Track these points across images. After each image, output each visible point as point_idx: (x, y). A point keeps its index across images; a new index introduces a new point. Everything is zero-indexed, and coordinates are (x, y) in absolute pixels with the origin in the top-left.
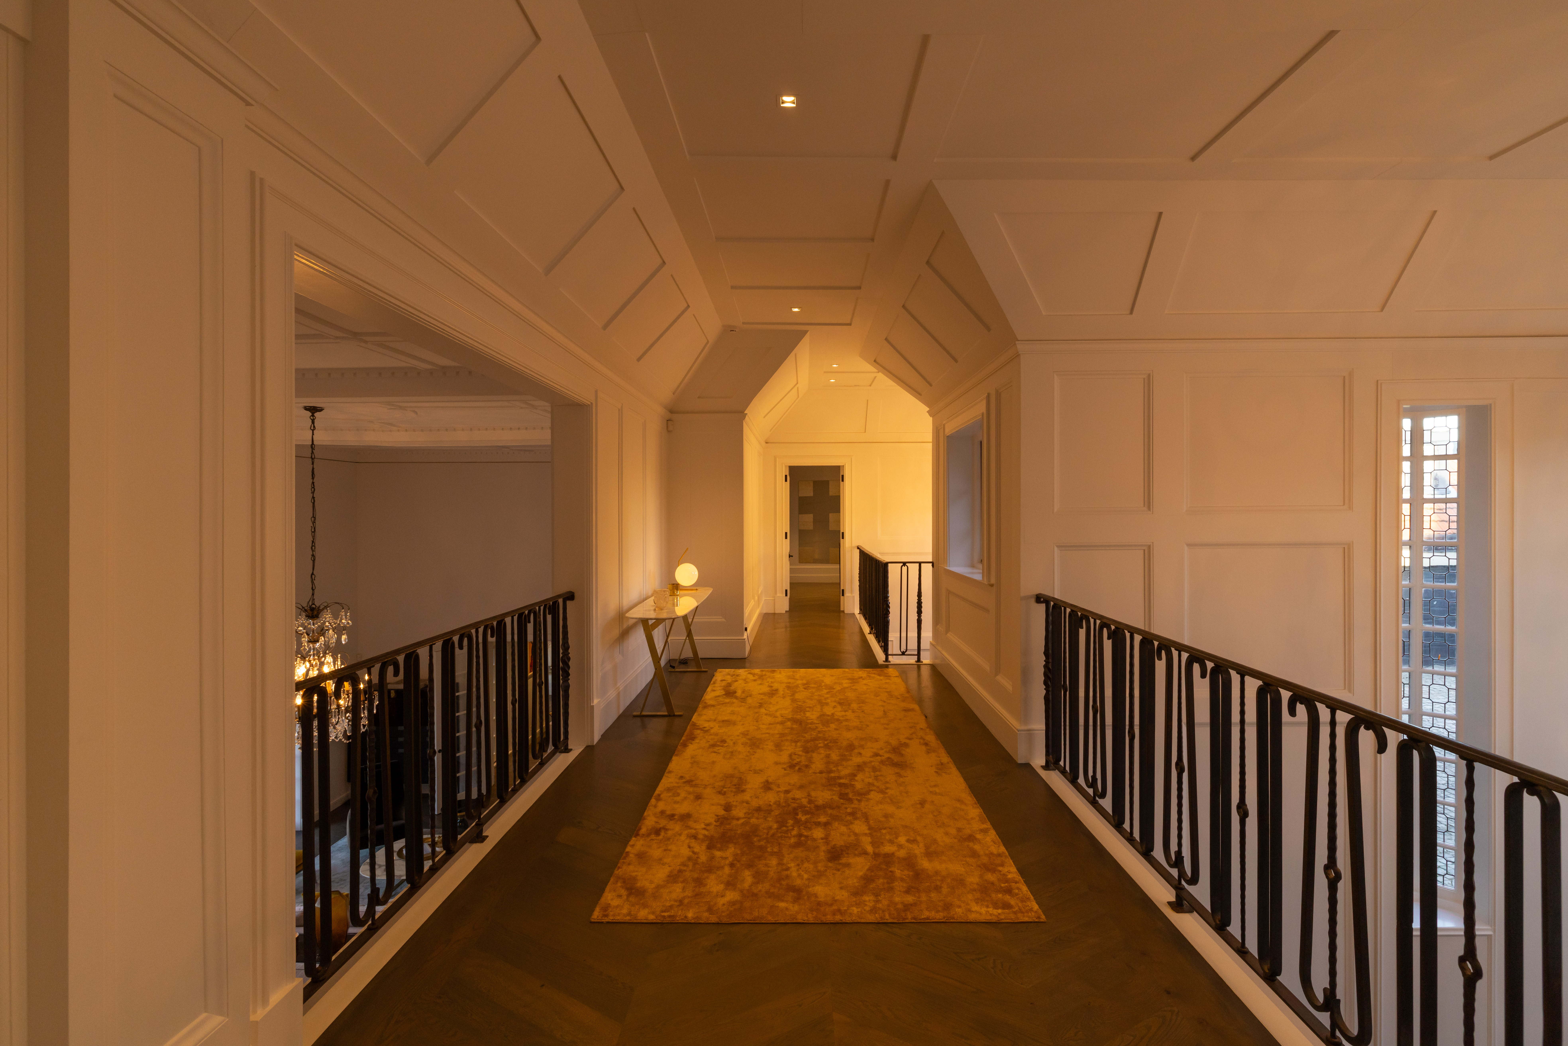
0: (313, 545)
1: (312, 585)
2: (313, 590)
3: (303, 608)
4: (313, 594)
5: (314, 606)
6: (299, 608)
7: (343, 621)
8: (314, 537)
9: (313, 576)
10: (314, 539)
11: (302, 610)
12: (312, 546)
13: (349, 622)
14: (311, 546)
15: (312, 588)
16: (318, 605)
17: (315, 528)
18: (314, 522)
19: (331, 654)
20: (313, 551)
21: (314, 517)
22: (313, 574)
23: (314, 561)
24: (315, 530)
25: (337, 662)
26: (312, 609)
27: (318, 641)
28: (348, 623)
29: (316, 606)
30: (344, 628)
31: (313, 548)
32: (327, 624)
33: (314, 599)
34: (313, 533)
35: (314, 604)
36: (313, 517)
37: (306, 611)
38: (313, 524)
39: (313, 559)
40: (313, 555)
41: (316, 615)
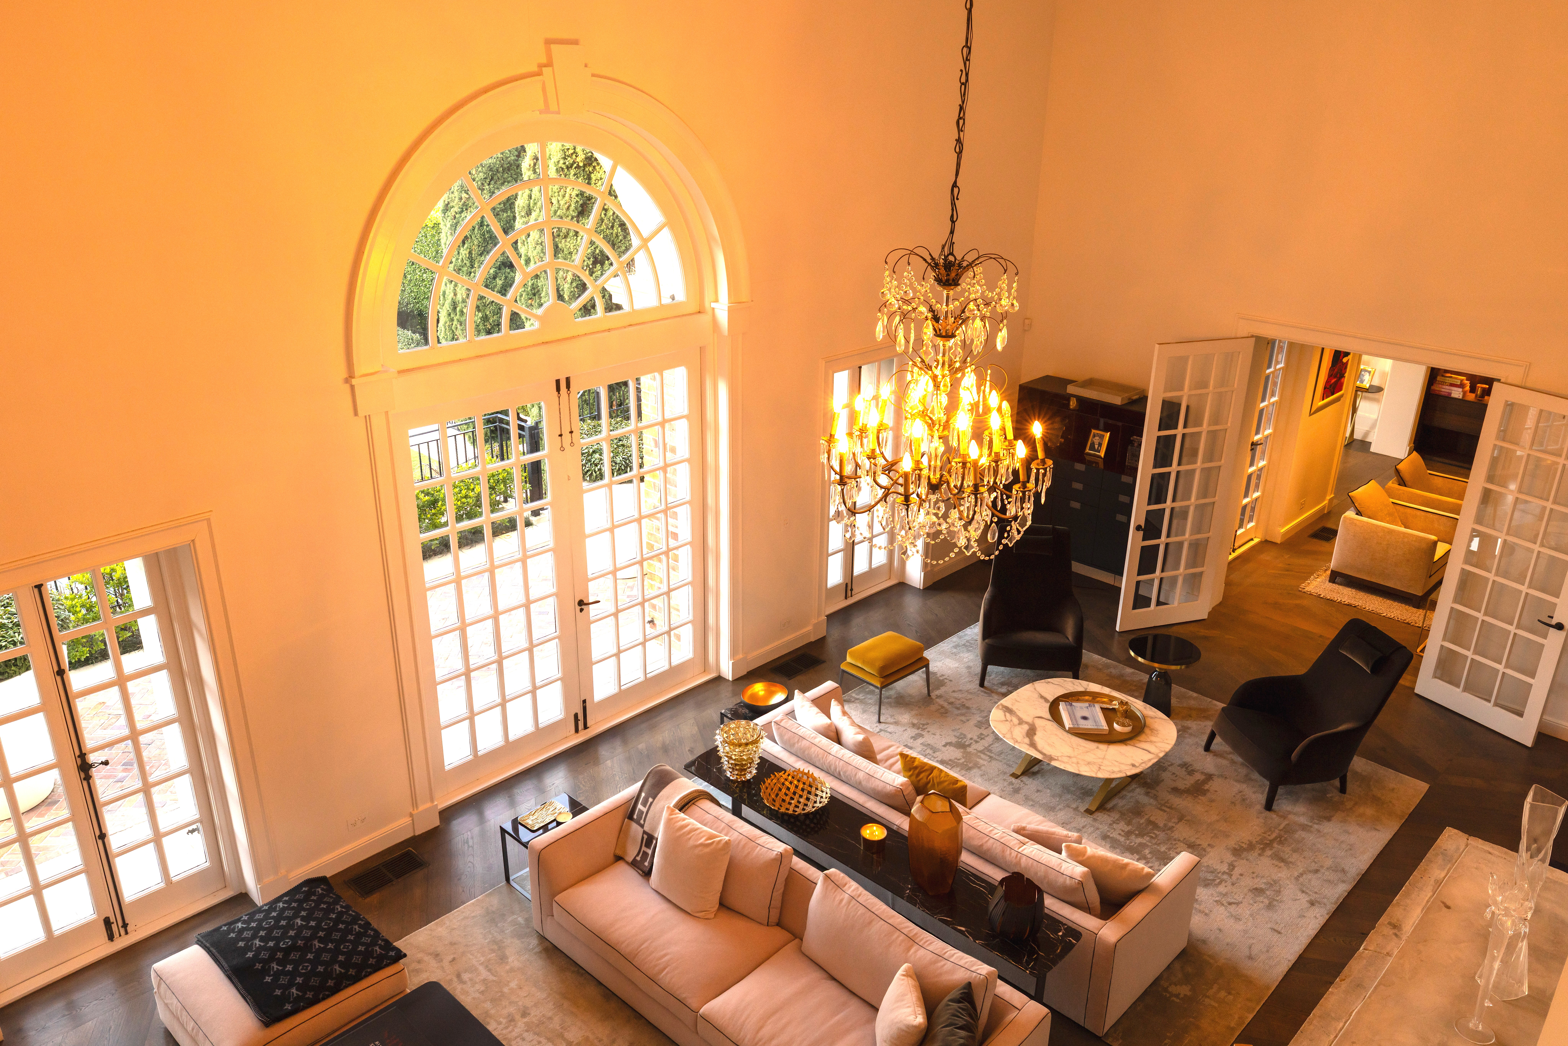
0: (962, 115)
1: (953, 209)
2: (953, 222)
3: (933, 259)
4: (952, 232)
5: (951, 258)
6: (925, 260)
7: (1003, 302)
8: (963, 96)
9: (956, 190)
10: (963, 102)
11: (929, 264)
12: (960, 118)
13: (1015, 302)
14: (957, 118)
15: (952, 216)
16: (959, 258)
17: (967, 75)
18: (967, 60)
19: (973, 367)
20: (960, 130)
21: (968, 46)
22: (955, 185)
23: (959, 154)
24: (967, 80)
25: (983, 388)
26: (948, 266)
27: (953, 336)
28: (1013, 305)
29: (955, 259)
30: (1004, 316)
31: (961, 122)
32: (972, 306)
33: (952, 244)
34: (963, 87)
35: (952, 254)
36: (966, 46)
37: (936, 266)
38: (965, 64)
39: (957, 150)
40: (959, 141)
41: (953, 280)
